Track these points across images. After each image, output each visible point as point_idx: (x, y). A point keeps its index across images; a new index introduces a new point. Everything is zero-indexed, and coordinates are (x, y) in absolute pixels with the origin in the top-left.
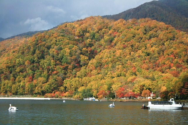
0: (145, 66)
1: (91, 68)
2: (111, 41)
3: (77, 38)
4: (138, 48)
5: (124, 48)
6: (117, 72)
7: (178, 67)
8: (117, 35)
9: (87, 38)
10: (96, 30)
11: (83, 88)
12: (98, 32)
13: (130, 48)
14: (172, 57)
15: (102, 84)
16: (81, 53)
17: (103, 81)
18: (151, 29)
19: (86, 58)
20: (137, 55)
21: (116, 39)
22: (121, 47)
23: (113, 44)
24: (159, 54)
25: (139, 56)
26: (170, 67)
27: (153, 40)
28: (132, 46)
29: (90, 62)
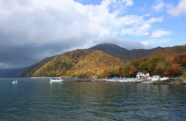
0: (95, 66)
1: (76, 67)
2: (83, 58)
3: (72, 56)
4: (93, 60)
5: (88, 60)
6: (85, 68)
7: (106, 66)
8: (86, 55)
9: (75, 57)
10: (78, 54)
11: (73, 74)
12: (79, 54)
13: (90, 60)
14: (104, 63)
15: (79, 73)
16: (73, 62)
17: (80, 71)
18: (97, 53)
19: (75, 63)
20: (92, 62)
21: (85, 57)
22: (87, 59)
23: (84, 59)
24: (100, 62)
25: (93, 63)
26: (103, 66)
27: (98, 57)
28: (91, 59)
29: (76, 65)
